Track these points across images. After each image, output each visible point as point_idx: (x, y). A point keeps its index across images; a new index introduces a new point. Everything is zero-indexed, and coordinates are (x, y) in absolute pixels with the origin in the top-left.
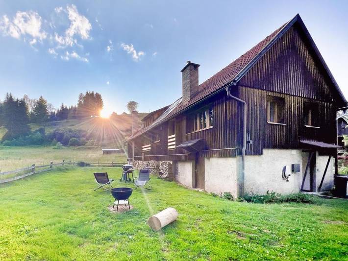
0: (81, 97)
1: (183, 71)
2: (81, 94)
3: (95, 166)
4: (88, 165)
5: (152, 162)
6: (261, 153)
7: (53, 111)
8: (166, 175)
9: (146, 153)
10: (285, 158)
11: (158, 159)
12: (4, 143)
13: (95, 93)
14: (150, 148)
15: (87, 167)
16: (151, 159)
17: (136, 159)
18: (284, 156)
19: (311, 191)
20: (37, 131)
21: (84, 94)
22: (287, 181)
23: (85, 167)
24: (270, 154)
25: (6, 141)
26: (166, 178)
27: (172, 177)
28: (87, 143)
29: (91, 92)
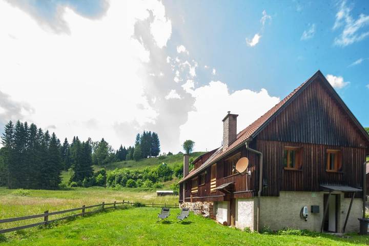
0: (138, 138)
1: (224, 121)
2: (139, 134)
3: (150, 207)
4: (144, 206)
5: (198, 203)
6: (278, 195)
7: (113, 152)
8: (207, 214)
9: (194, 195)
10: (304, 200)
11: (202, 200)
12: (71, 184)
13: (152, 133)
14: (197, 191)
15: (143, 208)
16: (198, 200)
17: (187, 200)
18: (302, 198)
19: (336, 232)
20: (99, 173)
21: (141, 134)
22: (306, 220)
23: (140, 208)
24: (287, 196)
25: (73, 183)
26: (207, 217)
27: (213, 216)
28: (143, 184)
29: (148, 132)
